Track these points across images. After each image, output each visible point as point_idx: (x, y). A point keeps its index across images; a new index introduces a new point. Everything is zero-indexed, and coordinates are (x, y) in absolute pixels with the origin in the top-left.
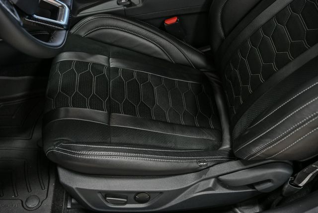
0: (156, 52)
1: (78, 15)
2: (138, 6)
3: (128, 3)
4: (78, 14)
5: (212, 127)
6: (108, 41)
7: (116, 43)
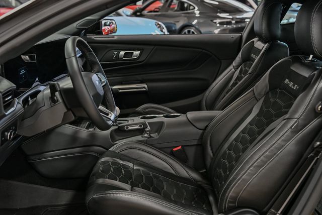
0: (166, 168)
2: (156, 138)
5: (205, 208)
6: (134, 157)
7: (138, 159)
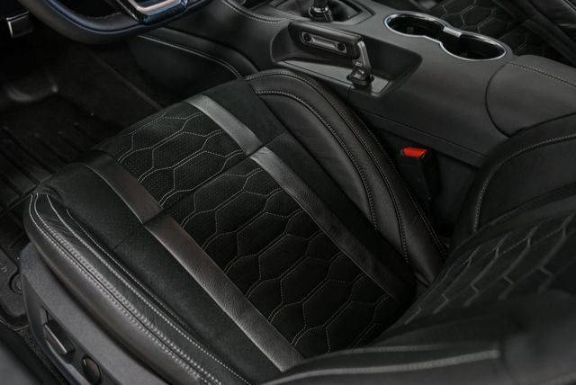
1: (281, 63)
3: (364, 83)
4: (283, 61)
